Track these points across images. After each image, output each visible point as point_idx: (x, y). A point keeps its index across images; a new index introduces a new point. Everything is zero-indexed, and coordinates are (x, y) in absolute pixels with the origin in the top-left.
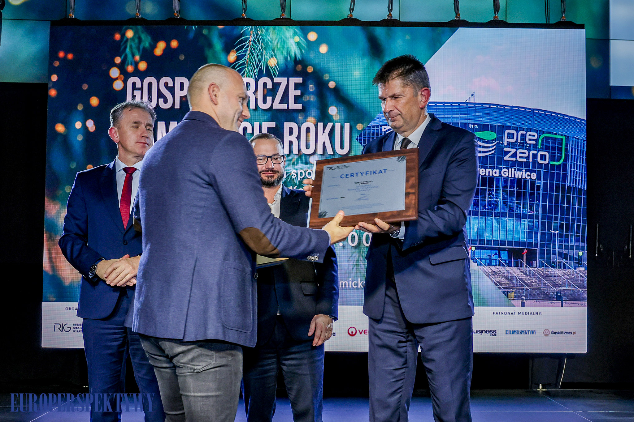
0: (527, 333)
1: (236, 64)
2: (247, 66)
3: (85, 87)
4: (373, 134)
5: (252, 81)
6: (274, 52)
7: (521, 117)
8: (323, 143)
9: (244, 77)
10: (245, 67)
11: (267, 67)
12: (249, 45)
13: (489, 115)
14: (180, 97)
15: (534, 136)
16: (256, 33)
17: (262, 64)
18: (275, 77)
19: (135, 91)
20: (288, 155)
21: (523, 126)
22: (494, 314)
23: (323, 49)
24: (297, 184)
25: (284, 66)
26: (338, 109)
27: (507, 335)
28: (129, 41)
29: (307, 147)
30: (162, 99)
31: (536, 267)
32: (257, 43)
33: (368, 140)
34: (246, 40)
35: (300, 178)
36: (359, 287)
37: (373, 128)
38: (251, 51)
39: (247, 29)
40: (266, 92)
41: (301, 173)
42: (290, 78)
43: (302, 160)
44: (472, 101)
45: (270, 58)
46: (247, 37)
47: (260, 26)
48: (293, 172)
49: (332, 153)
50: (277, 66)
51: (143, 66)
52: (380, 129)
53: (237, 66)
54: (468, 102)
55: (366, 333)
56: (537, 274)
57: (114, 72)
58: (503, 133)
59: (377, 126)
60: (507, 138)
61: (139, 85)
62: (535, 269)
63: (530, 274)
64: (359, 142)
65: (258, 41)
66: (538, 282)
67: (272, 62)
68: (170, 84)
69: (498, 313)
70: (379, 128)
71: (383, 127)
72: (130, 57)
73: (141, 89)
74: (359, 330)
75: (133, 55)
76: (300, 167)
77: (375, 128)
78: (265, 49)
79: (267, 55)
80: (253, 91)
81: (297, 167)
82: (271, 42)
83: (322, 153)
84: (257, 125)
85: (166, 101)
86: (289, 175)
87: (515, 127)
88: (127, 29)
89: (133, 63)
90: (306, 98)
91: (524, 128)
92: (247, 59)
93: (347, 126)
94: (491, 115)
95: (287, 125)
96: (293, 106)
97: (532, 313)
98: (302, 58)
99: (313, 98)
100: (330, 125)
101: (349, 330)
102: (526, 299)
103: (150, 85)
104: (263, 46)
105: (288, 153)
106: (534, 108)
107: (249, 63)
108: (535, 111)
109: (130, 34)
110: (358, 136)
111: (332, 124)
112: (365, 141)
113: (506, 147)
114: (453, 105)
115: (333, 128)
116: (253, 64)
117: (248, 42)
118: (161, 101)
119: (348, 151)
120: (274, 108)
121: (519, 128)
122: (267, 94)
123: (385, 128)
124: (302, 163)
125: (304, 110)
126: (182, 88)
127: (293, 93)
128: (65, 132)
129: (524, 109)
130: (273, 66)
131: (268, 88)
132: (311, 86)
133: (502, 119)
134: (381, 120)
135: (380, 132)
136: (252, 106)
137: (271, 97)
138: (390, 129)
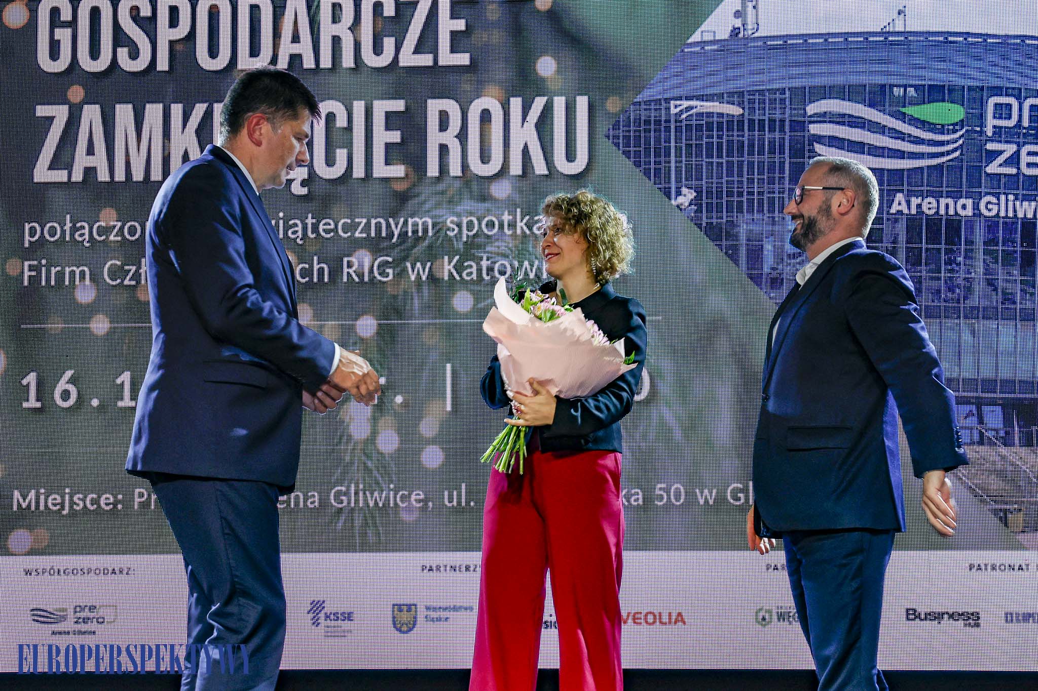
4: (648, 122)
8: (522, 147)
13: (945, 61)
14: (170, 41)
19: (57, 31)
20: (439, 179)
22: (970, 569)
24: (459, 250)
26: (558, 63)
27: (1010, 625)
29: (485, 158)
30: (126, 50)
33: (635, 137)
35: (468, 236)
37: (646, 107)
40: (380, 25)
41: (470, 225)
43: (471, 192)
44: (899, 28)
48: (450, 221)
49: (546, 172)
52: (665, 108)
54: (889, 32)
55: (637, 621)
58: (982, 104)
59: (658, 102)
60: (994, 117)
61: (66, 15)
64: (613, 143)
68: (145, 11)
69: (983, 567)
70: (661, 105)
71: (672, 103)
73: (73, 24)
76: (468, 208)
77: (653, 107)
80: (349, 25)
81: (459, 209)
83: (520, 173)
84: (359, 107)
85: (134, 54)
86: (440, 230)
87: (1013, 88)
90: (480, 37)
93: (582, 102)
94: (950, 61)
95: (434, 106)
96: (447, 58)
100: (539, 103)
103: (95, 14)
105: (437, 174)
110: (611, 127)
111: (545, 99)
112: (627, 138)
113: (991, 140)
114: (850, 39)
115: (547, 111)
118: (123, 52)
119: (584, 167)
120: (401, 64)
121: (1026, 89)
122: (383, 30)
123: (676, 107)
124: (472, 198)
125: (472, 67)
126: (174, 22)
127: (447, 25)
131: (386, 14)
132: (490, 7)
133: (980, 69)
134: (667, 84)
135: (666, 115)
136: (348, 61)
137: (393, 39)
138: (689, 108)
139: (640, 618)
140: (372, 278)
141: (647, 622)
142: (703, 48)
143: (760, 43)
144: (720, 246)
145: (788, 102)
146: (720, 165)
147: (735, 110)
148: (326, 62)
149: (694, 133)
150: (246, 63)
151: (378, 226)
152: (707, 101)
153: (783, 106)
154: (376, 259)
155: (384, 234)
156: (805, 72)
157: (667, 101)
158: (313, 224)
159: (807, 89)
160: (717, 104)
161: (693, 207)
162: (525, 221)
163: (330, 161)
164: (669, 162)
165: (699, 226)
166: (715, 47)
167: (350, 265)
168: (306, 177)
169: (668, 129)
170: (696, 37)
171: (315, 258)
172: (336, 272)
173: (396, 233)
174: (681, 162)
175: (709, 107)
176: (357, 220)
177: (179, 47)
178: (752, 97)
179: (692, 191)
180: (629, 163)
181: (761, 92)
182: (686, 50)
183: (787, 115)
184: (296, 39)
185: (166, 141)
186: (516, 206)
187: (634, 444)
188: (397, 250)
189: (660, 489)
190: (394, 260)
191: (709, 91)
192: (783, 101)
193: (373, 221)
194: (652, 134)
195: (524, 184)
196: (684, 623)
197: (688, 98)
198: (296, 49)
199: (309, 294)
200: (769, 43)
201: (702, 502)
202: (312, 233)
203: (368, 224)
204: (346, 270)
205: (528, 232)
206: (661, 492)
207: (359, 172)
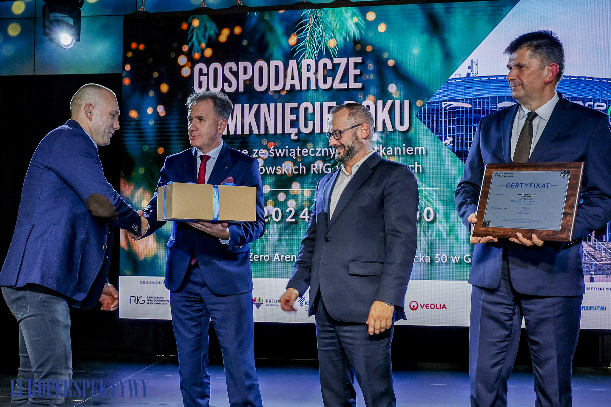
0: (597, 308)
1: (297, 47)
2: (307, 48)
3: (156, 75)
4: (433, 110)
5: (312, 62)
6: (333, 34)
7: (588, 88)
8: (383, 121)
9: (305, 59)
10: (306, 49)
11: (327, 48)
12: (308, 29)
14: (244, 80)
15: (603, 106)
16: (315, 16)
17: (321, 46)
18: (335, 57)
19: (201, 77)
21: (590, 97)
23: (382, 28)
25: (343, 46)
26: (397, 87)
28: (195, 31)
30: (227, 83)
31: (606, 241)
32: (317, 26)
33: (428, 116)
34: (306, 23)
36: (420, 261)
37: (433, 104)
38: (311, 34)
39: (307, 12)
40: (326, 72)
42: (349, 58)
45: (330, 40)
46: (308, 20)
47: (319, 9)
49: (392, 130)
50: (337, 47)
51: (208, 53)
52: (440, 105)
53: (297, 49)
56: (606, 248)
57: (182, 60)
59: (437, 102)
61: (205, 71)
62: (605, 244)
63: (599, 248)
64: (419, 118)
65: (318, 23)
66: (608, 257)
67: (332, 43)
68: (235, 69)
70: (438, 103)
71: (443, 103)
72: (196, 44)
73: (207, 74)
74: (421, 304)
75: (199, 43)
77: (435, 104)
78: (325, 30)
79: (326, 37)
80: (314, 73)
82: (330, 24)
83: (382, 130)
84: (317, 104)
87: (581, 98)
88: (193, 18)
89: (200, 50)
90: (366, 77)
91: (591, 99)
92: (308, 41)
93: (407, 103)
96: (353, 85)
97: (602, 289)
98: (361, 37)
99: (372, 77)
100: (389, 102)
101: (410, 304)
102: (595, 274)
103: (216, 70)
104: (323, 28)
106: (602, 78)
107: (309, 45)
108: (603, 81)
109: (196, 23)
110: (418, 112)
111: (392, 101)
112: (425, 117)
115: (393, 105)
116: (313, 46)
117: (308, 25)
118: (226, 85)
119: (407, 128)
120: (334, 88)
121: (586, 98)
122: (327, 74)
123: (445, 104)
125: (363, 88)
126: (245, 72)
127: (353, 72)
128: (138, 117)
129: (591, 80)
130: (333, 47)
131: (328, 68)
132: (370, 65)
133: (567, 90)
134: (441, 95)
135: (440, 107)
136: (313, 87)
137: (331, 78)
138: (450, 105)
139: (428, 306)
140: (323, 172)
141: (431, 308)
142: (455, 81)
143: (479, 79)
144: (462, 160)
145: (490, 103)
146: (462, 127)
147: (469, 106)
148: (304, 87)
149: (452, 115)
150: (273, 88)
151: (325, 151)
152: (457, 102)
153: (488, 104)
154: (324, 165)
155: (327, 155)
156: (497, 91)
157: (441, 102)
158: (299, 151)
159: (498, 98)
160: (461, 103)
161: (451, 144)
162: (384, 149)
163: (306, 126)
164: (442, 126)
165: (454, 152)
166: (460, 81)
167: (314, 167)
168: (297, 132)
169: (441, 113)
170: (452, 77)
171: (301, 164)
172: (309, 169)
173: (332, 154)
174: (447, 126)
175: (457, 105)
176: (317, 149)
177: (248, 82)
178: (475, 101)
179: (451, 138)
180: (425, 127)
181: (479, 99)
182: (449, 82)
183: (490, 108)
184: (293, 78)
185: (243, 119)
186: (380, 144)
187: (426, 238)
188: (332, 161)
189: (437, 256)
190: (331, 165)
191: (458, 98)
192: (488, 102)
193: (323, 150)
194: (435, 115)
195: (384, 135)
196: (446, 308)
197: (449, 101)
198: (293, 82)
199: (298, 179)
200: (482, 79)
201: (454, 261)
202: (299, 154)
203: (321, 151)
204: (312, 169)
205: (385, 154)
206: (438, 257)
207: (317, 130)
